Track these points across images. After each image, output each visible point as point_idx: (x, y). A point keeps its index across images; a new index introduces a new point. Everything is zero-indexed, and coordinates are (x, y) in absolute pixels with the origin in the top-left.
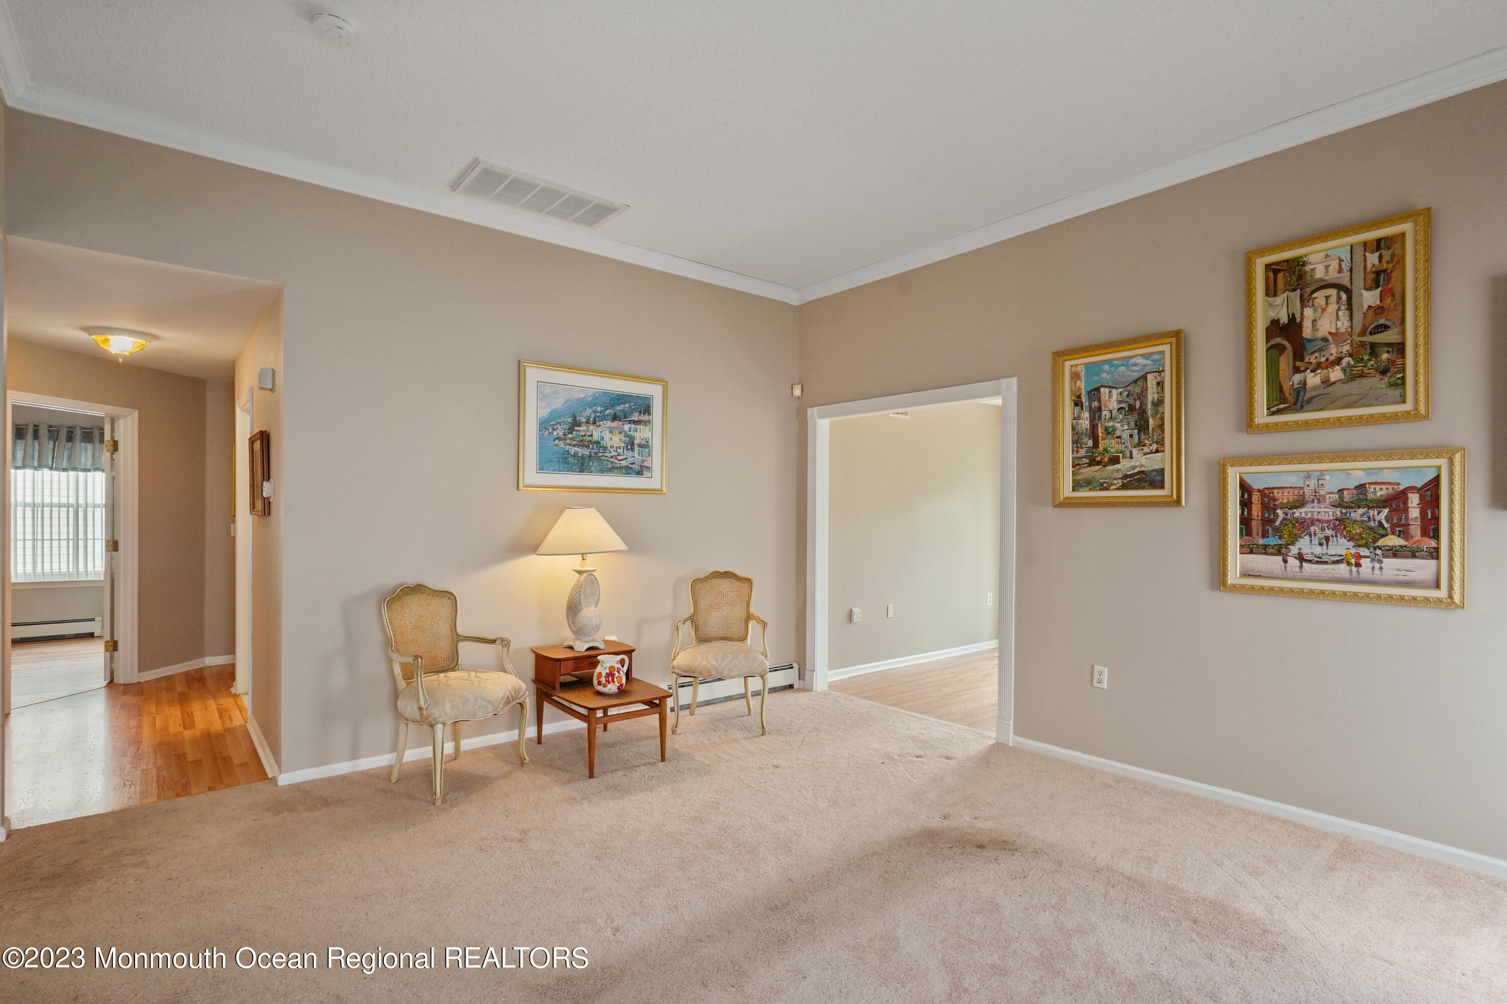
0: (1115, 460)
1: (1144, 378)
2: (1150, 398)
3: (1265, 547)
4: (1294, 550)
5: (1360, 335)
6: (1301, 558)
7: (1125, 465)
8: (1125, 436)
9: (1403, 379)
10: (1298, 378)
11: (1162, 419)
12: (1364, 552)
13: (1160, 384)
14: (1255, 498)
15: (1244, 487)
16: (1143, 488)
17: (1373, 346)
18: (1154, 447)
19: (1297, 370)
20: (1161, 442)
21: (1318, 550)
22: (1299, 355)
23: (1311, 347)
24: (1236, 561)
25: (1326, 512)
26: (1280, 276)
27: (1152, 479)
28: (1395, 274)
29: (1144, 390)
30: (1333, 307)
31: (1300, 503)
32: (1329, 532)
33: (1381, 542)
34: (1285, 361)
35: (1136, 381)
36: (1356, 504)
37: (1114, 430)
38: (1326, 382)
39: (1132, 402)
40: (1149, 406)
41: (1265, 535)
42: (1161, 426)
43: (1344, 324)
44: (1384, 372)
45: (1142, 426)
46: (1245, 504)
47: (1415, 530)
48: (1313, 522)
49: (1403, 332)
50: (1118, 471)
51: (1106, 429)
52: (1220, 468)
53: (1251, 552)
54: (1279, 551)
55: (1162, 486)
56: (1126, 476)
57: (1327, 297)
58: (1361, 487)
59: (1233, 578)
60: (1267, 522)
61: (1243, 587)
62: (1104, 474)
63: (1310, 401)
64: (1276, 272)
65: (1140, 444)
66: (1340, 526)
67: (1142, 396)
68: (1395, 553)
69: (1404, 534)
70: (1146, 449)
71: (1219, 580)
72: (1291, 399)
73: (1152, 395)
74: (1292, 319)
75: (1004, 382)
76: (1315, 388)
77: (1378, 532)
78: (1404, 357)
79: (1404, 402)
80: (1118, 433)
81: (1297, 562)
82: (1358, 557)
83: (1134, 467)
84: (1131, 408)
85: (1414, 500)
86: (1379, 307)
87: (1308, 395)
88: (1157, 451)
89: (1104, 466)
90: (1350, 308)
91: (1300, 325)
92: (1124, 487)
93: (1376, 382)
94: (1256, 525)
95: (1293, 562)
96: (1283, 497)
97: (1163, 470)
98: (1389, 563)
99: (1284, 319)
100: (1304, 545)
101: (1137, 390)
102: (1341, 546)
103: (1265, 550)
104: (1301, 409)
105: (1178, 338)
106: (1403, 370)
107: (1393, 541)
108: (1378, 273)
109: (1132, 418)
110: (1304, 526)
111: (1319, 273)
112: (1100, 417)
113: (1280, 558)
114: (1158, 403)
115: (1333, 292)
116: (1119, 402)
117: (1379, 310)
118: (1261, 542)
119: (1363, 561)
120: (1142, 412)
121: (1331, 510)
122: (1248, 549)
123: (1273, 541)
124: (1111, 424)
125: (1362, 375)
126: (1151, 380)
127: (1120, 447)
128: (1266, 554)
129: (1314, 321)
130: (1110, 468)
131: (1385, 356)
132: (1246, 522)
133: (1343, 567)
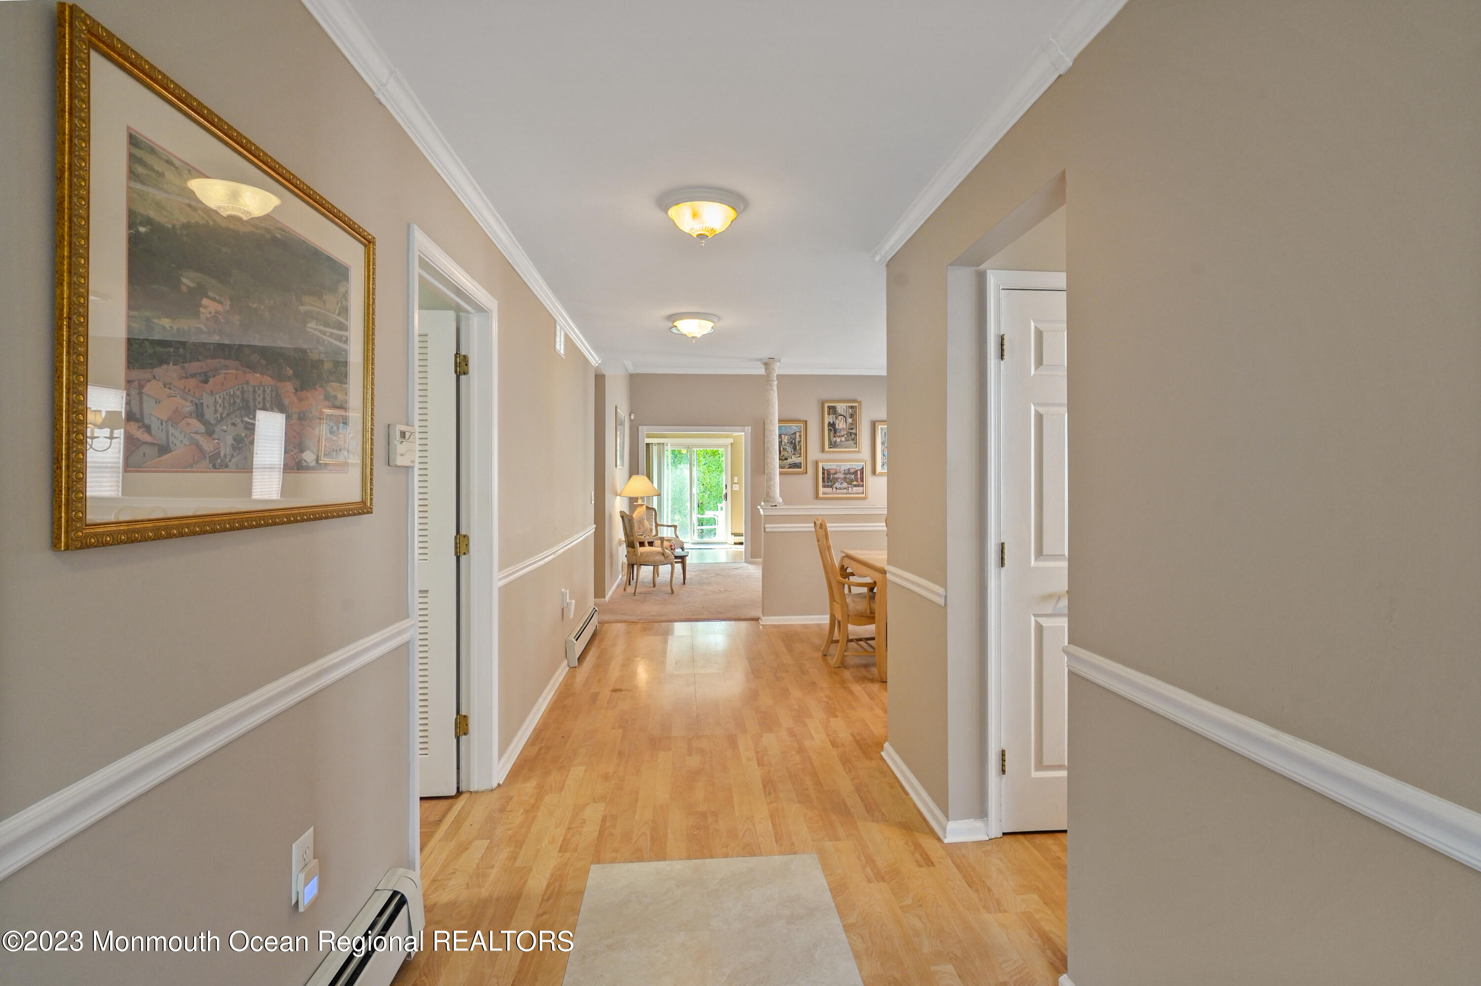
0: (786, 459)
1: (795, 433)
2: (797, 440)
3: (828, 485)
4: (835, 486)
5: (848, 429)
6: (836, 488)
7: (789, 461)
8: (790, 451)
9: (856, 442)
10: (835, 439)
11: (801, 447)
12: (850, 486)
13: (800, 436)
14: (826, 472)
15: (823, 469)
16: (795, 468)
17: (851, 433)
18: (799, 455)
19: (835, 437)
20: (800, 454)
21: (840, 486)
22: (835, 433)
23: (838, 431)
24: (821, 489)
25: (842, 476)
26: (831, 410)
27: (797, 465)
28: (855, 416)
29: (796, 437)
30: (842, 421)
31: (836, 473)
32: (842, 481)
33: (853, 483)
34: (832, 433)
35: (793, 434)
36: (848, 474)
37: (786, 449)
38: (841, 441)
39: (791, 440)
40: (797, 442)
41: (828, 482)
42: (801, 449)
43: (845, 426)
44: (853, 440)
45: (795, 448)
46: (823, 473)
47: (859, 480)
48: (839, 478)
49: (856, 430)
50: (787, 462)
51: (784, 448)
52: (817, 463)
53: (825, 487)
54: (831, 486)
55: (801, 468)
56: (790, 464)
57: (841, 418)
58: (849, 469)
59: (821, 495)
60: (829, 478)
61: (823, 497)
62: (783, 463)
63: (838, 445)
64: (830, 409)
65: (794, 454)
66: (845, 479)
67: (795, 439)
68: (855, 486)
69: (857, 481)
70: (796, 456)
71: (817, 496)
72: (833, 444)
73: (798, 439)
74: (834, 422)
75: (746, 428)
76: (839, 442)
77: (852, 481)
78: (856, 436)
79: (857, 448)
80: (787, 450)
81: (835, 489)
82: (848, 487)
83: (793, 461)
84: (792, 442)
85: (859, 472)
86: (852, 423)
87: (837, 444)
88: (799, 457)
89: (783, 461)
90: (846, 422)
91: (835, 424)
92: (789, 468)
93: (851, 442)
94: (826, 480)
95: (834, 489)
96: (832, 472)
97: (801, 463)
98: (854, 488)
99: (832, 422)
100: (837, 485)
101: (793, 437)
102: (845, 485)
103: (828, 486)
104: (835, 448)
105: (806, 422)
106: (856, 440)
107: (855, 483)
108: (852, 414)
109: (792, 446)
110: (837, 479)
111: (839, 412)
112: (782, 444)
113: (831, 489)
114: (800, 442)
115: (842, 417)
116: (788, 440)
117: (852, 424)
118: (827, 484)
119: (850, 488)
120: (795, 444)
121: (843, 475)
122: (824, 486)
123: (830, 484)
124: (785, 447)
125: (848, 440)
126: (798, 434)
127: (788, 455)
128: (828, 487)
129: (838, 424)
130: (785, 461)
131: (853, 436)
132: (823, 478)
133: (845, 490)
